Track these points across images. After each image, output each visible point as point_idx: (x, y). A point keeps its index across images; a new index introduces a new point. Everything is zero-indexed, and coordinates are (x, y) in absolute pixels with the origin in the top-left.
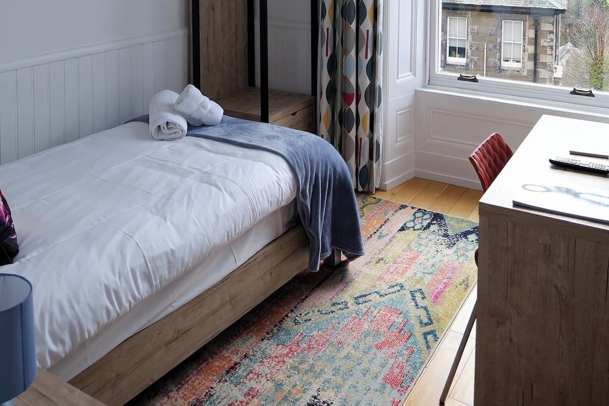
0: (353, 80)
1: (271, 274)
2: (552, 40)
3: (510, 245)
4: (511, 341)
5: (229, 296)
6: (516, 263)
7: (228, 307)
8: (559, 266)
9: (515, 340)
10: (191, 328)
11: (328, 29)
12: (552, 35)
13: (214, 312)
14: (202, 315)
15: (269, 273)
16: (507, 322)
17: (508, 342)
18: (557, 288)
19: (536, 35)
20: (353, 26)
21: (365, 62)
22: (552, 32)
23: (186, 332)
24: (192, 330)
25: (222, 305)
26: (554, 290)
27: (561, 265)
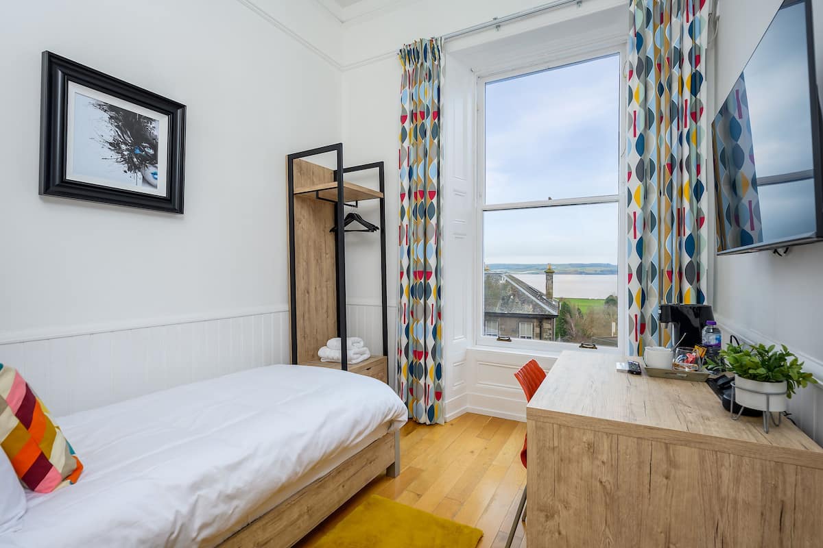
0: (422, 341)
1: (343, 486)
2: (550, 334)
3: (556, 444)
4: (560, 533)
5: (306, 508)
6: (562, 460)
7: (306, 517)
8: (603, 462)
9: (563, 532)
10: (271, 539)
11: (405, 304)
12: (551, 332)
13: (293, 523)
14: (281, 527)
15: (341, 486)
16: (556, 516)
17: (557, 534)
18: (601, 482)
19: (541, 331)
20: (422, 301)
21: (430, 328)
22: (550, 329)
23: (266, 543)
24: (272, 541)
25: (300, 516)
26: (598, 484)
27: (605, 460)
